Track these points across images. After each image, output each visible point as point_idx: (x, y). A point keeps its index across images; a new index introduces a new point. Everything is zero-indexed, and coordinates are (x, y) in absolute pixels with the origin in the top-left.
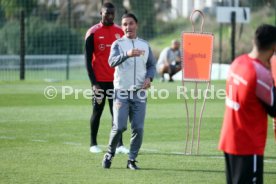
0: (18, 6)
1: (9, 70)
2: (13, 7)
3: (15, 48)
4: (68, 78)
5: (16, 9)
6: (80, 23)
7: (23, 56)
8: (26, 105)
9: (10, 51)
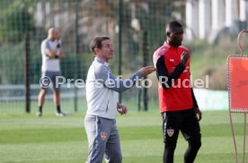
0: (14, 29)
1: (5, 101)
2: (9, 30)
3: (11, 76)
4: (76, 109)
5: (11, 33)
6: (83, 46)
7: (28, 86)
8: (40, 141)
9: (4, 80)
